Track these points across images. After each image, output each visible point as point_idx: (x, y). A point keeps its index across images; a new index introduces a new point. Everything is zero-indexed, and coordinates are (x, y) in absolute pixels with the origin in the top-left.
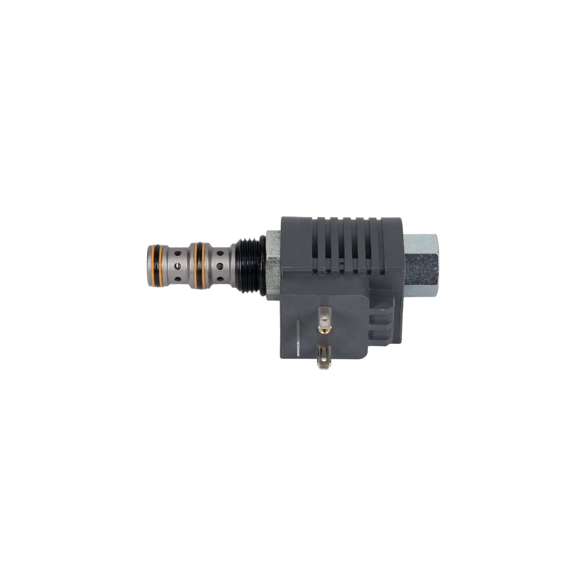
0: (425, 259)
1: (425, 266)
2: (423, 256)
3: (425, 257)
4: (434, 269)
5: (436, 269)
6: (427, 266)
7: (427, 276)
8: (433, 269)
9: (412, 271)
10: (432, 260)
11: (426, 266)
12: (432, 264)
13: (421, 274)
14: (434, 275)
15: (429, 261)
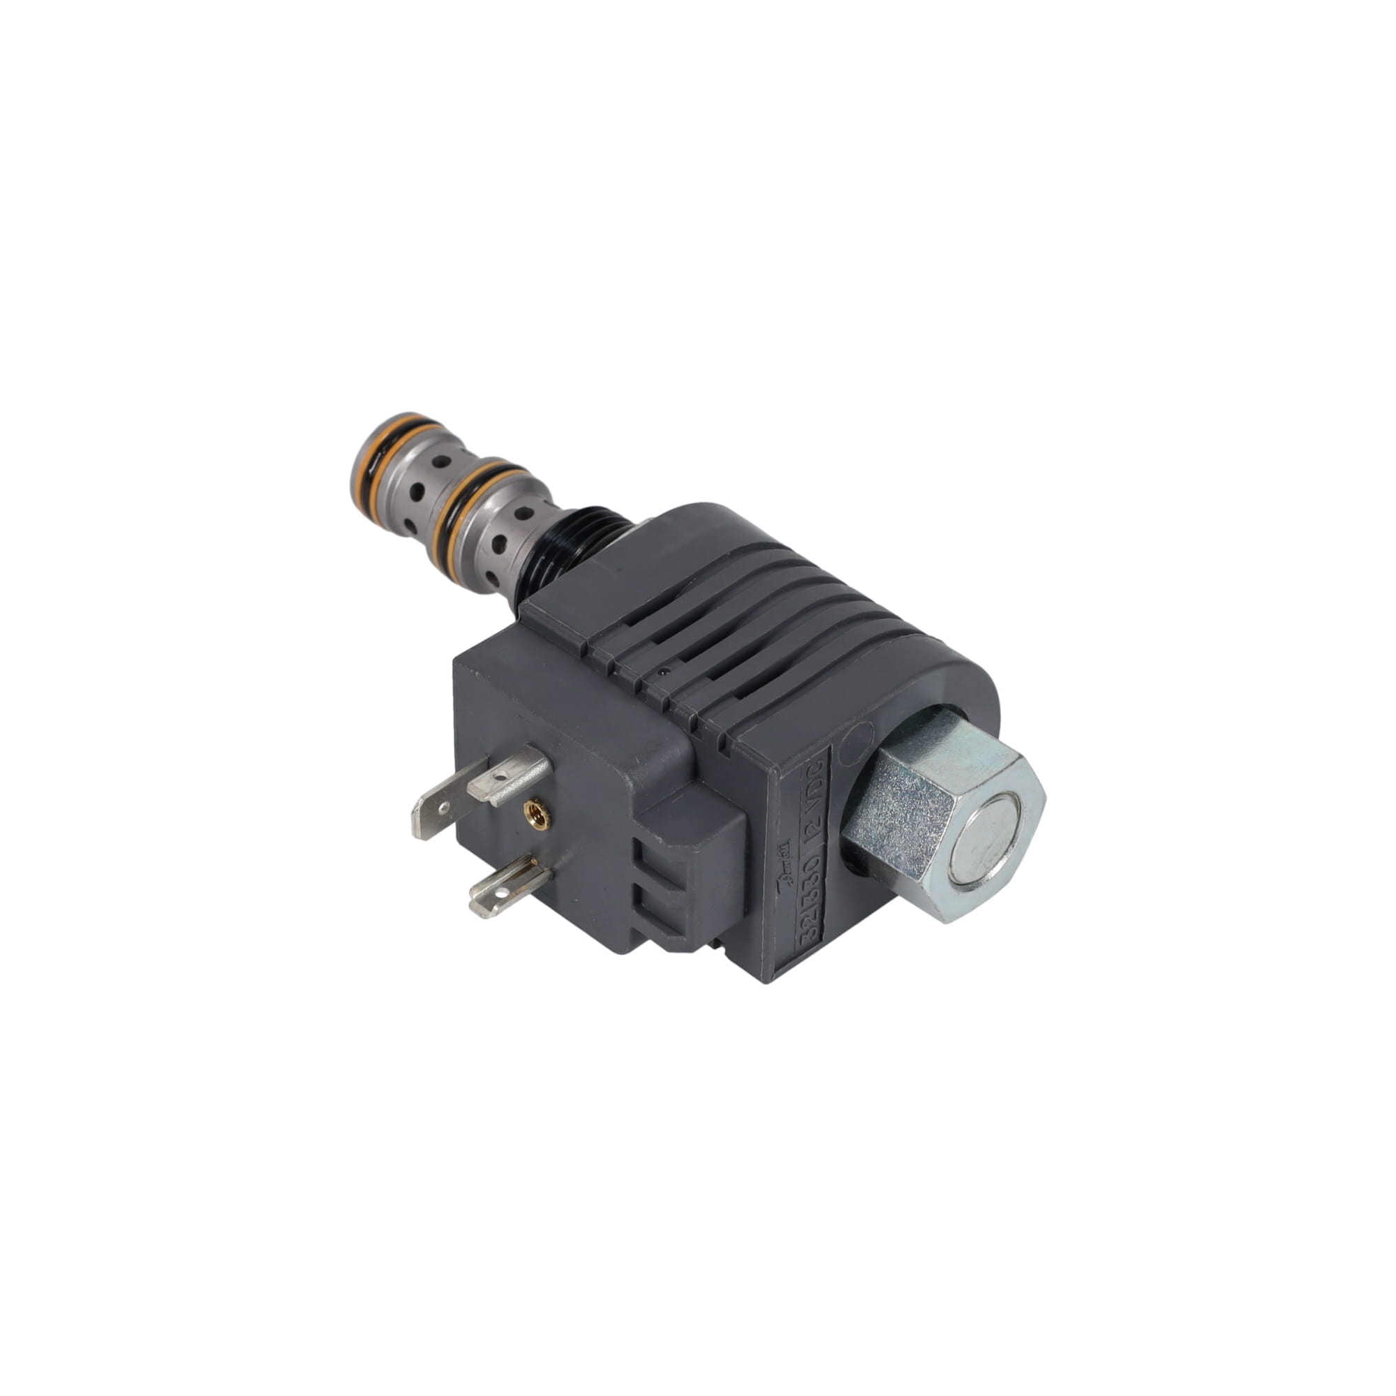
0: (921, 795)
1: (912, 814)
2: (919, 785)
3: (923, 788)
4: (928, 835)
5: (932, 838)
6: (916, 814)
7: (905, 842)
8: (926, 834)
9: (878, 809)
10: (936, 808)
11: (914, 814)
12: (931, 819)
13: (895, 829)
14: (922, 851)
15: (929, 805)
